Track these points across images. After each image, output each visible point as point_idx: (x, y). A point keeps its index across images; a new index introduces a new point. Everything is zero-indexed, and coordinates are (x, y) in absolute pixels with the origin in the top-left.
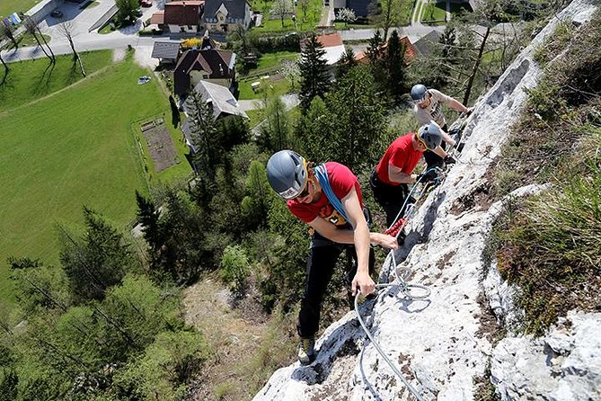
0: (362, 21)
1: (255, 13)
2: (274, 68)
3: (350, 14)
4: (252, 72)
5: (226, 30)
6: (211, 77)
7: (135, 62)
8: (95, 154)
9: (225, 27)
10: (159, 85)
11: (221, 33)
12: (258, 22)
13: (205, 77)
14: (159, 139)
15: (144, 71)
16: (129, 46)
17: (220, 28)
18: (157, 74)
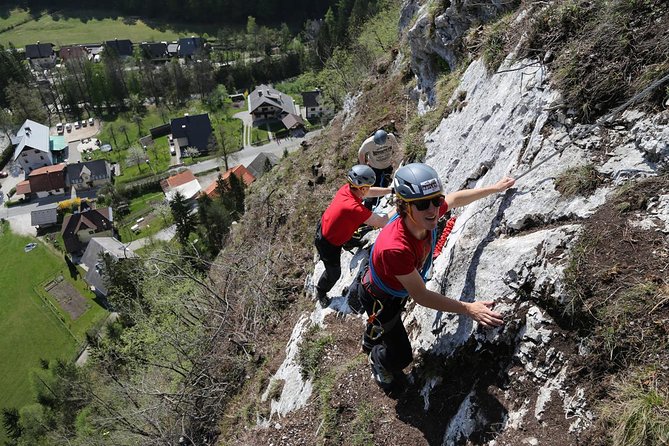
0: (205, 153)
1: (112, 164)
2: (145, 210)
3: (194, 151)
4: (127, 218)
5: (91, 186)
6: (97, 231)
7: (13, 232)
8: (8, 323)
9: (90, 183)
10: (47, 248)
11: (88, 189)
12: (117, 172)
13: (91, 233)
14: (65, 294)
15: (26, 239)
16: (3, 220)
17: (86, 186)
18: (41, 239)
